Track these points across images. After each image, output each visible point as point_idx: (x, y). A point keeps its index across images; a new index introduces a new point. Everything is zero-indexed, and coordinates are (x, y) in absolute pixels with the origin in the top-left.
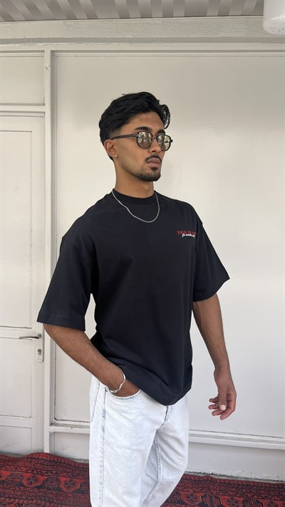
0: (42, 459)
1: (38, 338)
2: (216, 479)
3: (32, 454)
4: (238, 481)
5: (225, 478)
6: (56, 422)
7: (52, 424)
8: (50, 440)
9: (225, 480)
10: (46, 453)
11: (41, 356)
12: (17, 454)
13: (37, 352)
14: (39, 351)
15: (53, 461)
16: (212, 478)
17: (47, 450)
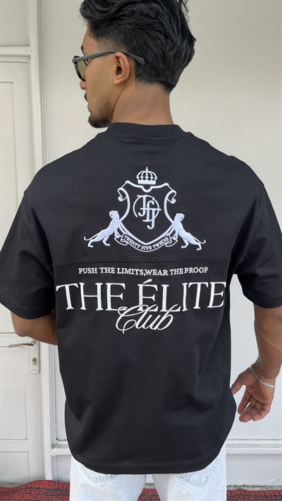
0: (44, 489)
1: (32, 345)
2: (250, 492)
3: (31, 483)
4: (274, 492)
5: (259, 489)
6: (59, 442)
7: (53, 446)
8: (52, 465)
9: (259, 492)
10: (49, 481)
11: (36, 367)
12: (12, 484)
13: (31, 362)
14: (34, 360)
15: (58, 489)
16: (245, 491)
17: (49, 477)
